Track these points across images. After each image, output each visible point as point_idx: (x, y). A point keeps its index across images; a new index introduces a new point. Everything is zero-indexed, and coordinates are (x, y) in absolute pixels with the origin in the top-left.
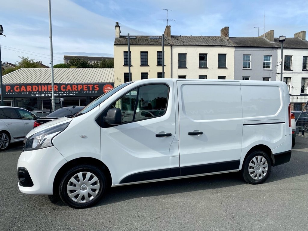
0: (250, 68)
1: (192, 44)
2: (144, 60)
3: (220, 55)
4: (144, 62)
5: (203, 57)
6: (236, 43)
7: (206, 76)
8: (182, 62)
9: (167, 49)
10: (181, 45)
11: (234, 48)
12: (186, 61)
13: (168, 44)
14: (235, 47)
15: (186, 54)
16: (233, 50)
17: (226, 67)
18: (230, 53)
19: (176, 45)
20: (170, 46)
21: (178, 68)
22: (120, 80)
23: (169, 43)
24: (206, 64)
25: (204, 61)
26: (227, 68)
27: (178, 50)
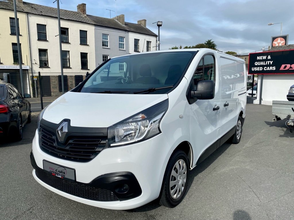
0: (109, 47)
1: (52, 16)
3: (81, 31)
5: (64, 32)
6: (95, 21)
7: (69, 51)
8: (42, 34)
9: (22, 17)
10: (39, 15)
11: (94, 26)
12: (46, 33)
13: (22, 11)
14: (95, 25)
15: (46, 25)
16: (93, 28)
17: (88, 44)
18: (91, 30)
19: (33, 14)
20: (25, 14)
21: (38, 40)
23: (23, 10)
24: (67, 39)
25: (66, 36)
26: (88, 45)
27: (36, 20)
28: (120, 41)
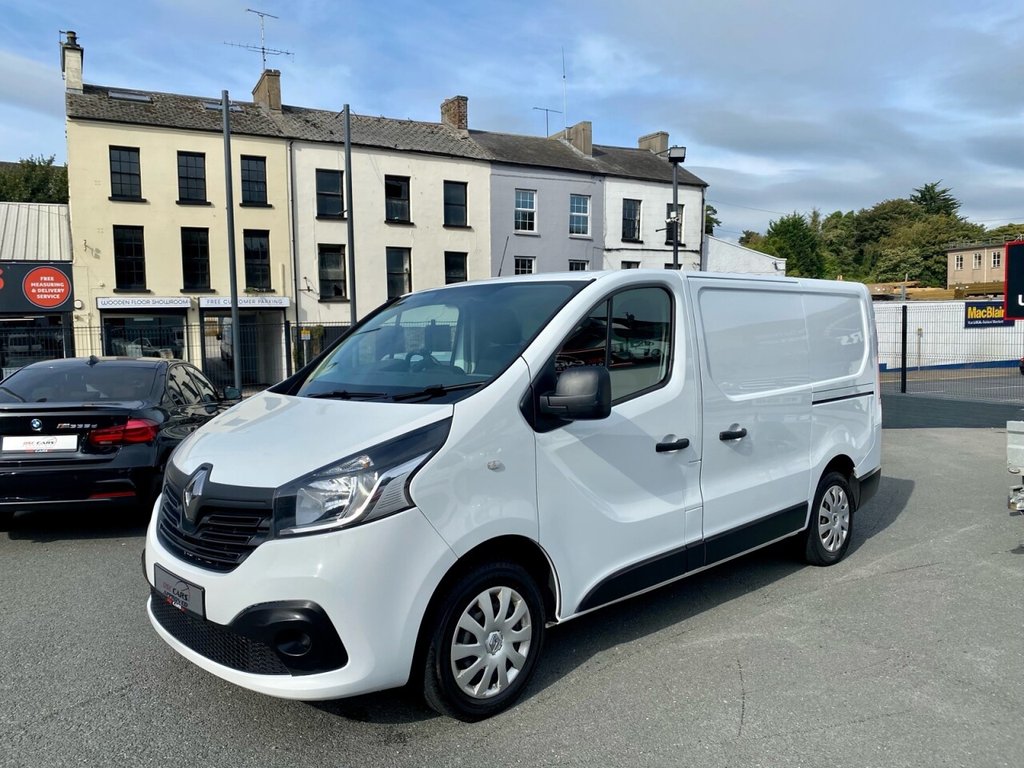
0: (535, 231)
1: (362, 142)
2: (192, 183)
3: (449, 185)
4: (192, 191)
5: (397, 188)
6: (493, 151)
7: (409, 249)
8: (328, 198)
9: (274, 153)
10: (323, 142)
11: (489, 165)
12: (342, 197)
13: (277, 133)
14: (492, 163)
15: (342, 173)
16: (486, 171)
17: (468, 225)
18: (479, 181)
19: (307, 140)
20: (284, 142)
21: (317, 218)
22: (98, 251)
23: (280, 132)
24: (406, 211)
25: (400, 202)
26: (470, 227)
27: (315, 158)
28: (572, 211)
